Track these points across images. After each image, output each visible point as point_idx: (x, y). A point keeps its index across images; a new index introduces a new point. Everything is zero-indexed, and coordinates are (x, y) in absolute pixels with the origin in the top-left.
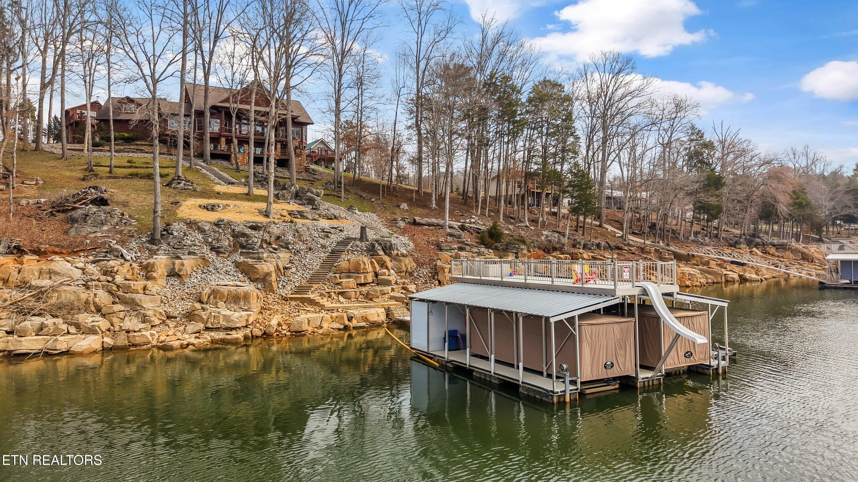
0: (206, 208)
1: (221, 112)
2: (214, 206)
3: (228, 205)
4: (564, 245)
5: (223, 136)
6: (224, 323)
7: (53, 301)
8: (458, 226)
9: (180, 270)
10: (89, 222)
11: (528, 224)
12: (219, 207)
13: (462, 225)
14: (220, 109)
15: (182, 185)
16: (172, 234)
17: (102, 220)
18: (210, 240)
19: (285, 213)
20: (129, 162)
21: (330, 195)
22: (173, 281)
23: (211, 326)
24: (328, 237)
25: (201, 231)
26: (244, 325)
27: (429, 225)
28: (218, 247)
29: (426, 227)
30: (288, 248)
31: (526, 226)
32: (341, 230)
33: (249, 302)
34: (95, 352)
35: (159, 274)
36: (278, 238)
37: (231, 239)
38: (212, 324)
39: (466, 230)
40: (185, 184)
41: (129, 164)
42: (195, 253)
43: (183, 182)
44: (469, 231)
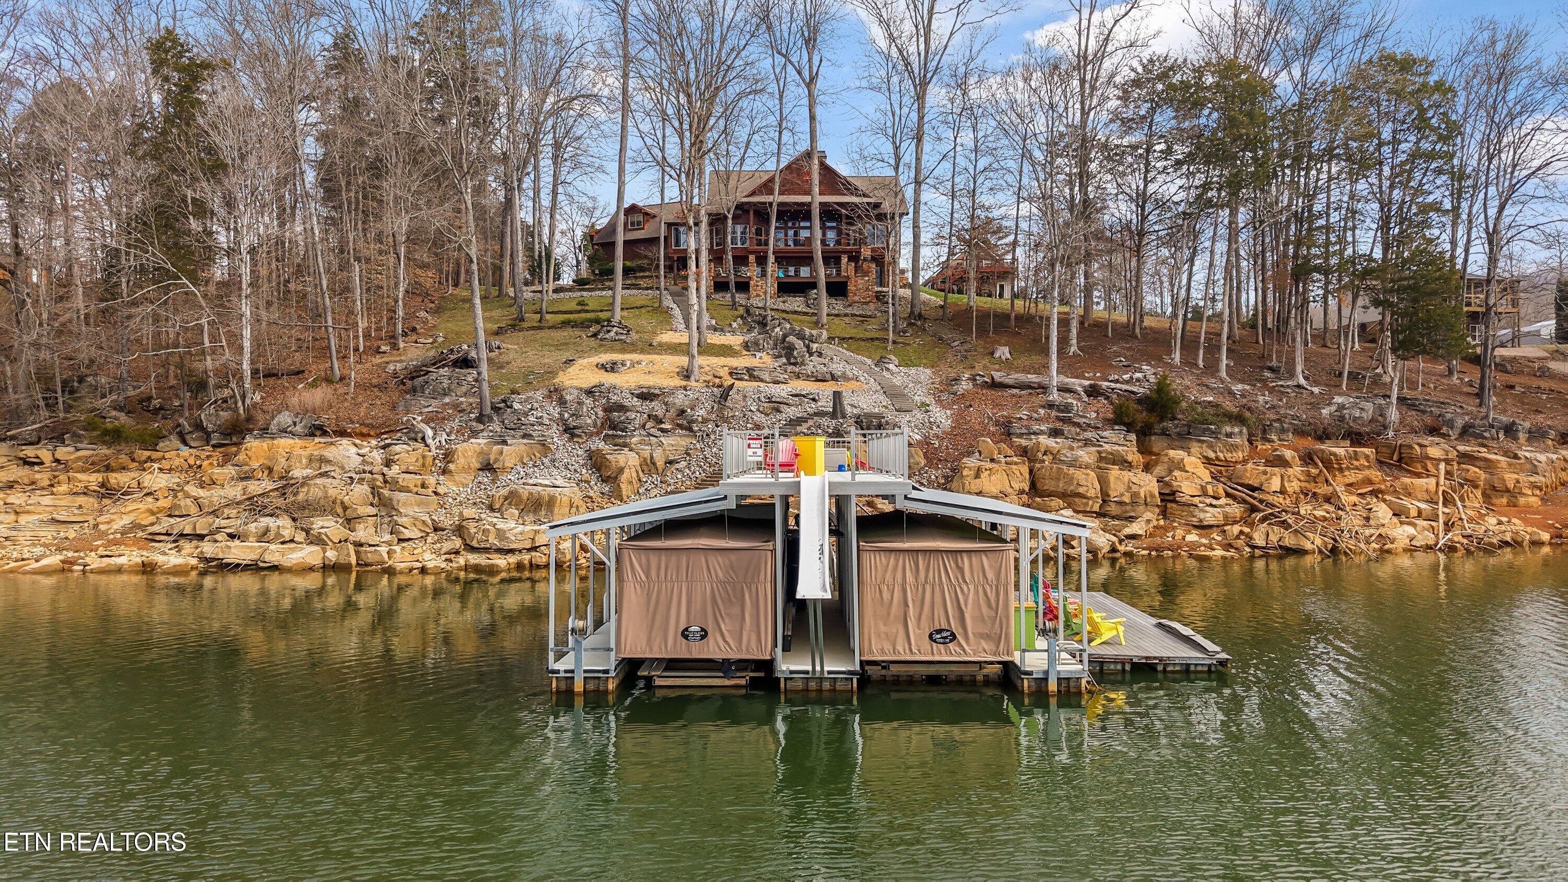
0: (603, 367)
1: (748, 212)
2: (615, 364)
3: (639, 363)
4: (1385, 427)
5: (752, 253)
6: (493, 540)
7: (301, 497)
8: (1084, 387)
9: (496, 460)
10: (427, 392)
11: (1302, 381)
12: (623, 365)
13: (1091, 386)
14: (746, 207)
15: (612, 334)
16: (511, 407)
17: (444, 389)
18: (566, 415)
19: (724, 373)
20: (579, 304)
21: (877, 339)
22: (485, 478)
23: (476, 545)
24: (778, 411)
25: (562, 402)
26: (528, 546)
27: (1022, 386)
28: (575, 428)
29: (1015, 391)
30: (690, 429)
31: (1299, 386)
32: (814, 400)
33: (552, 512)
34: (311, 569)
35: (460, 466)
36: (682, 412)
37: (601, 414)
38: (478, 542)
39: (1102, 394)
40: (616, 333)
41: (580, 308)
42: (531, 435)
43: (615, 329)
44: (1107, 398)
